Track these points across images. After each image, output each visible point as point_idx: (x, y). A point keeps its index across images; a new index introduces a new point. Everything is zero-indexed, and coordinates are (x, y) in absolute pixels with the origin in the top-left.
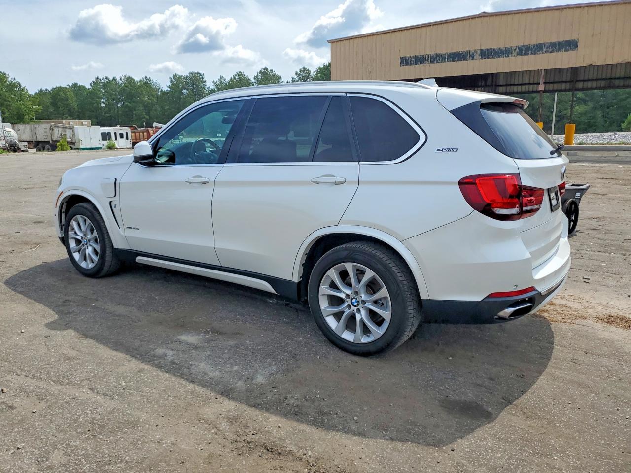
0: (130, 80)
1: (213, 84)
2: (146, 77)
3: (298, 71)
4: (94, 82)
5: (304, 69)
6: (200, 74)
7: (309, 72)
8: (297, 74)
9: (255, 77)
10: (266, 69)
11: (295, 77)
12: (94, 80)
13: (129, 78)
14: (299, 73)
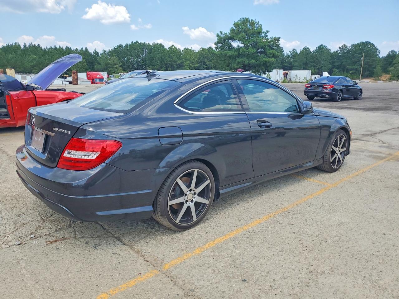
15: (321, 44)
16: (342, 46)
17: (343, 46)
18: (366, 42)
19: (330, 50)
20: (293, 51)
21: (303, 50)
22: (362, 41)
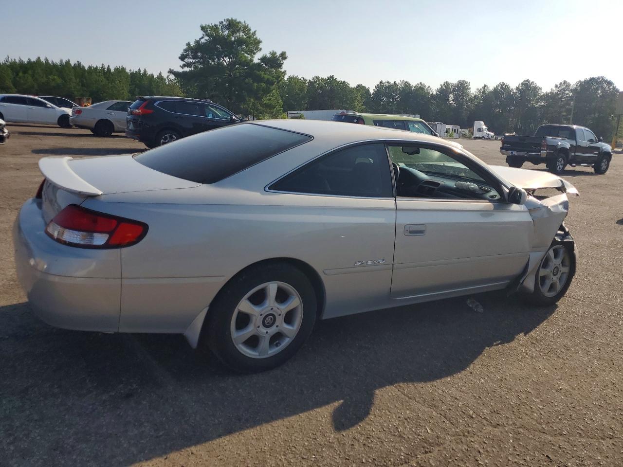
15: (526, 80)
16: (561, 84)
17: (563, 83)
18: (599, 78)
19: (541, 89)
20: (484, 88)
21: (497, 87)
22: (592, 77)
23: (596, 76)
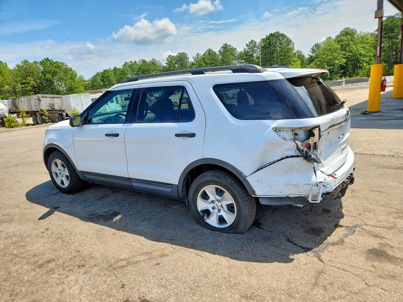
0: (144, 61)
1: (193, 59)
2: (153, 59)
3: (248, 43)
4: (124, 65)
5: (252, 41)
6: (185, 54)
7: (256, 43)
8: (247, 45)
9: (219, 51)
10: (226, 44)
11: (246, 47)
12: (124, 64)
13: (143, 60)
14: (249, 44)
23: (273, 32)
